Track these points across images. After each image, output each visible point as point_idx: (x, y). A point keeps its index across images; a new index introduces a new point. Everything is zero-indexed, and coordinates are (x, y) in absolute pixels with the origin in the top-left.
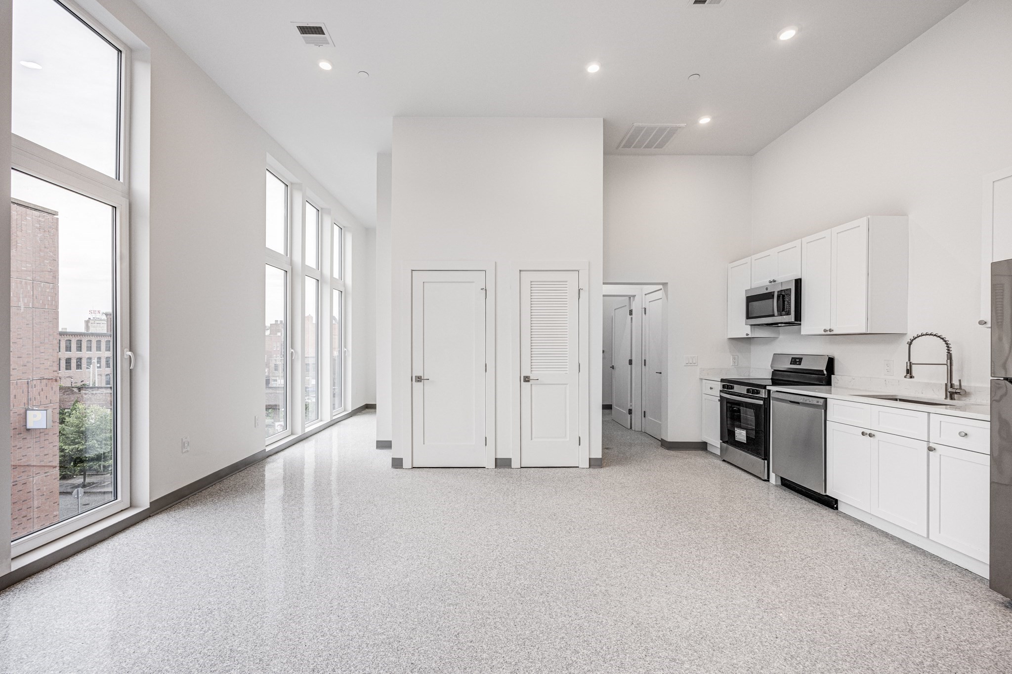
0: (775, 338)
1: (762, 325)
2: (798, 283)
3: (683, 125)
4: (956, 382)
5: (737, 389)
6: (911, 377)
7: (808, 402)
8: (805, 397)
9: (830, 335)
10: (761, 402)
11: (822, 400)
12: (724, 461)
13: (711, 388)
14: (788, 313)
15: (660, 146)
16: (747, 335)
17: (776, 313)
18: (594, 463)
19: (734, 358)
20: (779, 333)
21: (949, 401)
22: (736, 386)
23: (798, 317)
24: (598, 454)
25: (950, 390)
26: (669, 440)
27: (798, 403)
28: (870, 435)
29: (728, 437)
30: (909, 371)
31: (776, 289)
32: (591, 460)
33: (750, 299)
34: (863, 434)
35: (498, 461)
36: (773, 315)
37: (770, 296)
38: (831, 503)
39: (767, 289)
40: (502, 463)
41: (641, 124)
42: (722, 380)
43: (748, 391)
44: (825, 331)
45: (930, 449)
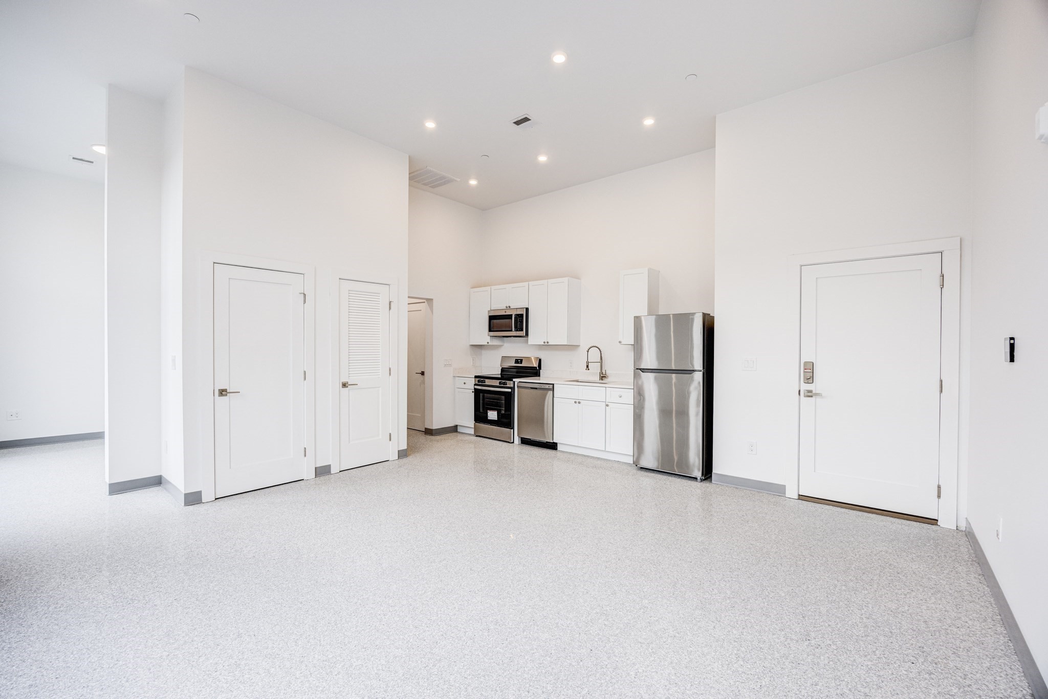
0: (500, 346)
1: (499, 337)
2: (527, 309)
3: (459, 180)
4: (604, 372)
5: (488, 382)
6: (589, 370)
7: (543, 387)
8: (539, 384)
9: (546, 346)
10: (510, 390)
11: (552, 386)
12: (477, 436)
13: (465, 383)
14: (522, 330)
15: (433, 187)
16: (488, 343)
17: (513, 329)
18: (402, 454)
19: (473, 360)
20: (504, 343)
21: (601, 381)
22: (487, 380)
23: (527, 334)
24: (404, 446)
25: (601, 375)
26: (434, 428)
27: (536, 388)
28: (579, 403)
29: (480, 417)
30: (587, 366)
31: (514, 313)
32: (400, 452)
33: (492, 318)
34: (575, 402)
35: (318, 470)
36: (511, 331)
37: (510, 317)
38: (553, 446)
39: (505, 312)
40: (322, 471)
41: (432, 169)
42: (476, 377)
43: (500, 383)
44: (544, 342)
45: (607, 405)
